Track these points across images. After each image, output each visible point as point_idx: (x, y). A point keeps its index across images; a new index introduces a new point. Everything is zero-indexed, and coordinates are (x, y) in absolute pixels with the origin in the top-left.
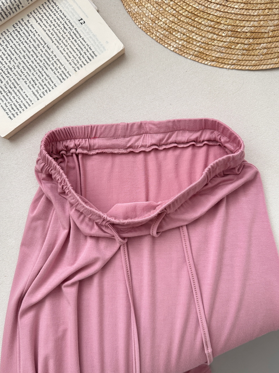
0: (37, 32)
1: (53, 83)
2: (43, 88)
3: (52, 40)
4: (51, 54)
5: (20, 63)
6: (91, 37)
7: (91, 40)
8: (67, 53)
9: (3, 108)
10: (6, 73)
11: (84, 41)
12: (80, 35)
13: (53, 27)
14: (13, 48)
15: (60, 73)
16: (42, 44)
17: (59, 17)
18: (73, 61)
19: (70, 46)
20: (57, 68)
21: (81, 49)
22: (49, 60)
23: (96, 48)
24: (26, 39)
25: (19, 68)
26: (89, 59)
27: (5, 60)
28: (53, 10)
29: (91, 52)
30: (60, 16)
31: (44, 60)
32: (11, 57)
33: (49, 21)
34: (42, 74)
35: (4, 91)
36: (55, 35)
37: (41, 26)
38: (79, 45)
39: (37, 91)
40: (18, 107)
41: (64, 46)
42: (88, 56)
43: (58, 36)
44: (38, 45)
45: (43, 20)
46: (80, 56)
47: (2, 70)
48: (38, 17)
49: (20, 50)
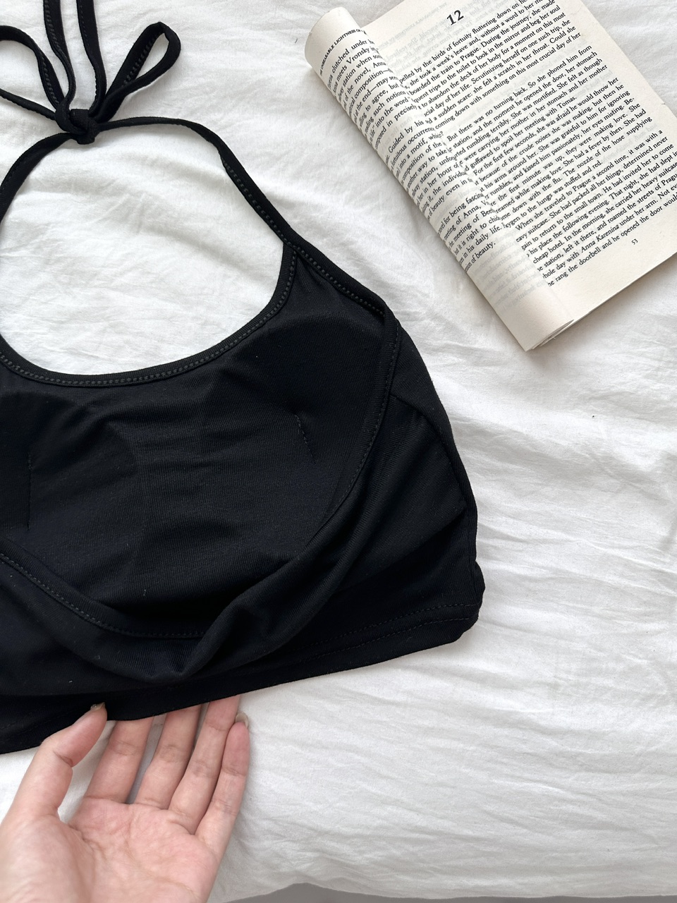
0: (481, 119)
1: (607, 87)
2: (621, 108)
3: (502, 84)
4: (535, 88)
9: (670, 202)
10: (583, 190)
11: (505, 13)
12: (490, 23)
13: (467, 82)
14: (521, 174)
15: (584, 71)
16: (512, 107)
17: (443, 68)
18: (552, 40)
19: (516, 44)
20: (570, 75)
21: (524, 20)
22: (550, 94)
24: (496, 144)
25: (572, 161)
28: (424, 81)
30: (438, 66)
31: (549, 104)
33: (453, 91)
34: (585, 112)
35: (627, 199)
36: (491, 76)
37: (463, 110)
38: (515, 25)
39: (627, 123)
40: (668, 165)
42: (543, 7)
43: (493, 69)
44: (514, 115)
45: (449, 104)
46: (542, 24)
47: (577, 199)
48: (440, 116)
49: (526, 158)
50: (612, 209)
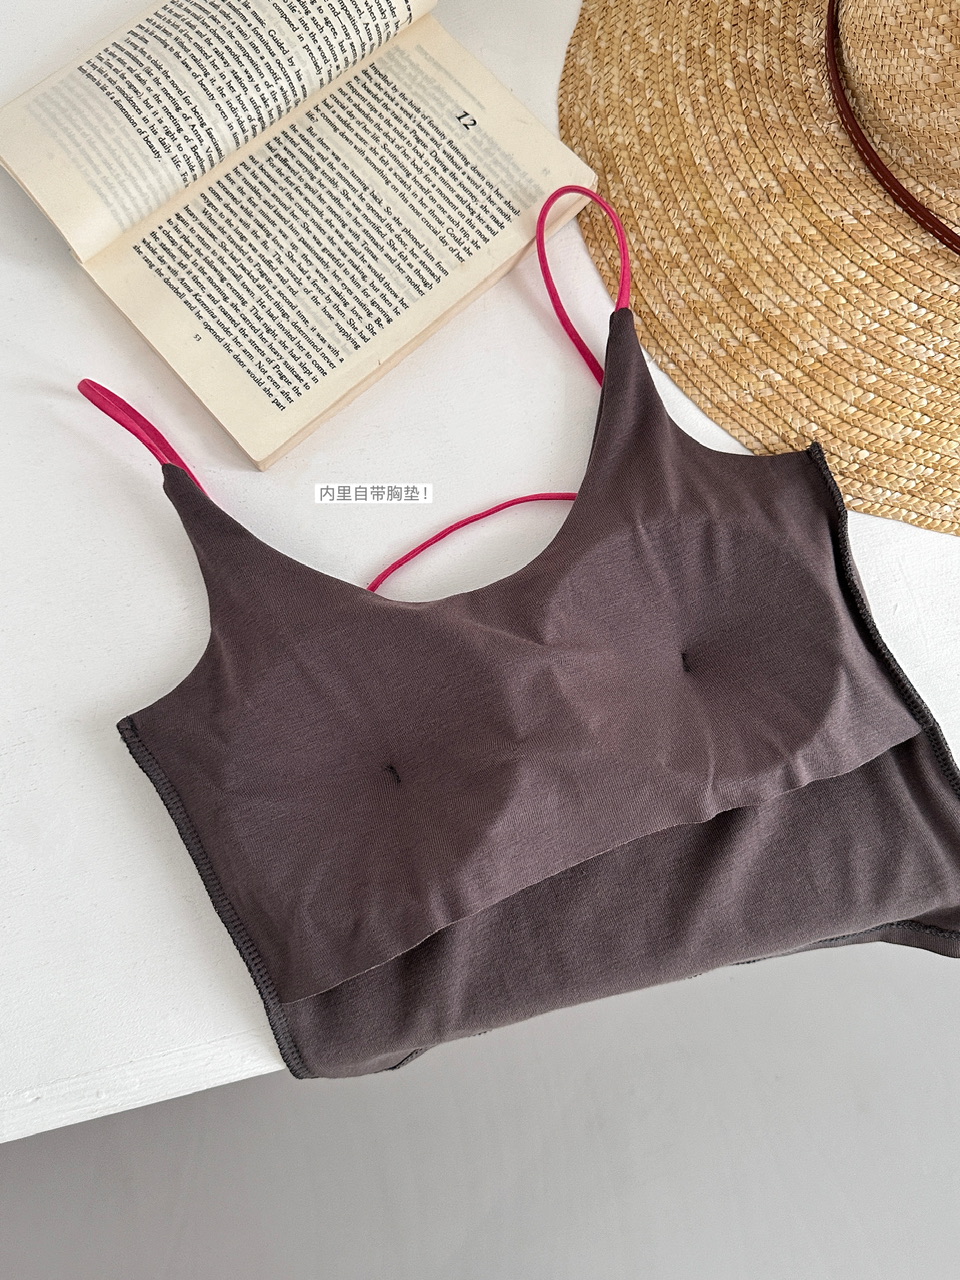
0: (338, 159)
1: (396, 296)
2: (369, 314)
3: (384, 177)
4: (384, 215)
5: (294, 247)
6: (496, 162)
7: (497, 169)
8: (432, 212)
9: (253, 377)
10: (256, 274)
11: (479, 175)
12: (464, 159)
13: (383, 140)
14: (270, 207)
15: (414, 269)
16: (355, 190)
17: (399, 112)
18: (450, 231)
19: (439, 190)
20: (406, 253)
21: (472, 196)
22: (379, 232)
23: (514, 189)
24: (306, 177)
25: (293, 261)
26: (497, 222)
27: (251, 239)
28: (381, 95)
29: (500, 203)
30: (402, 108)
31: (366, 232)
32: (266, 231)
33: (370, 126)
34: (361, 272)
35: (252, 327)
36: (392, 163)
37: (347, 139)
38: (464, 187)
39: (351, 323)
40: (299, 371)
41: (420, 193)
42: (493, 217)
43: (402, 166)
44: (345, 193)
45: (353, 124)
46: (471, 217)
47: (244, 269)
48: (338, 116)
49: (291, 210)
50: (237, 310)
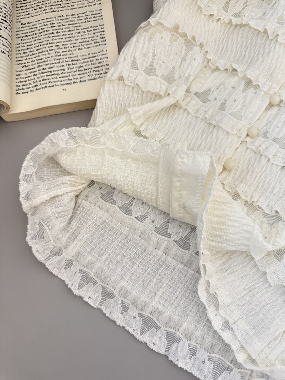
0: (38, 21)
1: (97, 26)
2: (97, 36)
3: (56, 11)
4: (68, 17)
5: (57, 46)
9: (91, 80)
13: (44, 6)
14: (38, 47)
15: (92, 18)
16: (53, 21)
18: (88, 3)
20: (85, 17)
22: (72, 21)
24: (37, 32)
25: (62, 48)
27: (44, 57)
31: (69, 25)
32: (45, 51)
33: (36, 8)
34: (82, 32)
35: (74, 72)
36: (53, 7)
37: (35, 16)
39: (96, 43)
40: (100, 65)
41: (70, 5)
43: (56, 5)
44: (52, 24)
45: (31, 12)
47: (52, 64)
49: (44, 41)
50: (65, 73)
